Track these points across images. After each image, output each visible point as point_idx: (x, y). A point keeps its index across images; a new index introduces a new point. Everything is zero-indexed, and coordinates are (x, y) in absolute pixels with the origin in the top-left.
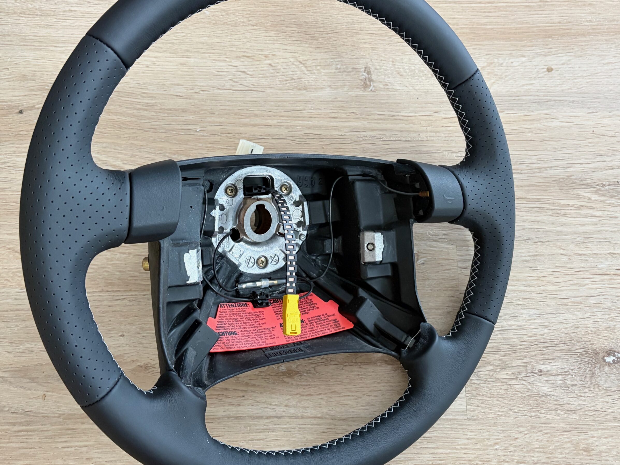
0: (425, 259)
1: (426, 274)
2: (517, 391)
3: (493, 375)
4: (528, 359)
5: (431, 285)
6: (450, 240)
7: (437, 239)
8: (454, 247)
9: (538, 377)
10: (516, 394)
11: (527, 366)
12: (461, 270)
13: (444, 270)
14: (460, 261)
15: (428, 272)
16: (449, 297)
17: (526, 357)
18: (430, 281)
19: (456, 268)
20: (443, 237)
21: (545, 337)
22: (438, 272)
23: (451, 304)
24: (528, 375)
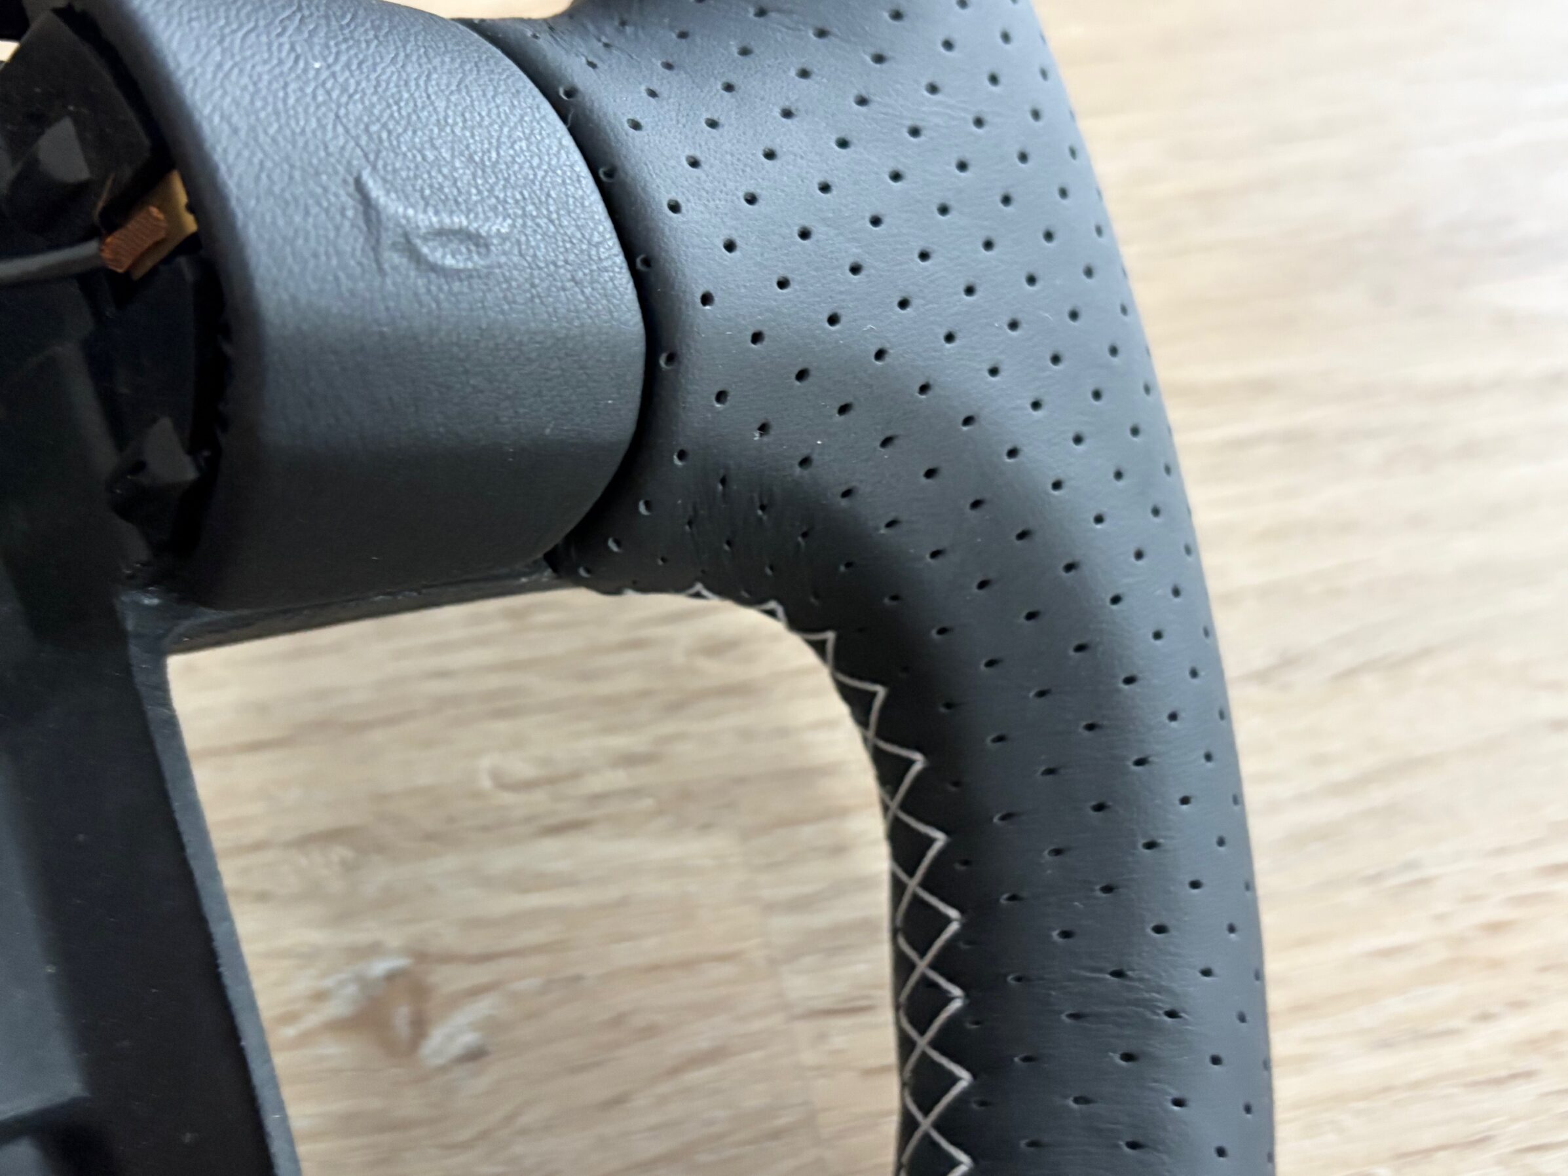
0: (483, 1007)
1: (519, 1146)
6: (685, 794)
7: (567, 811)
8: (720, 843)
13: (673, 1073)
14: (793, 954)
15: (528, 1117)
19: (774, 1020)
20: (619, 778)
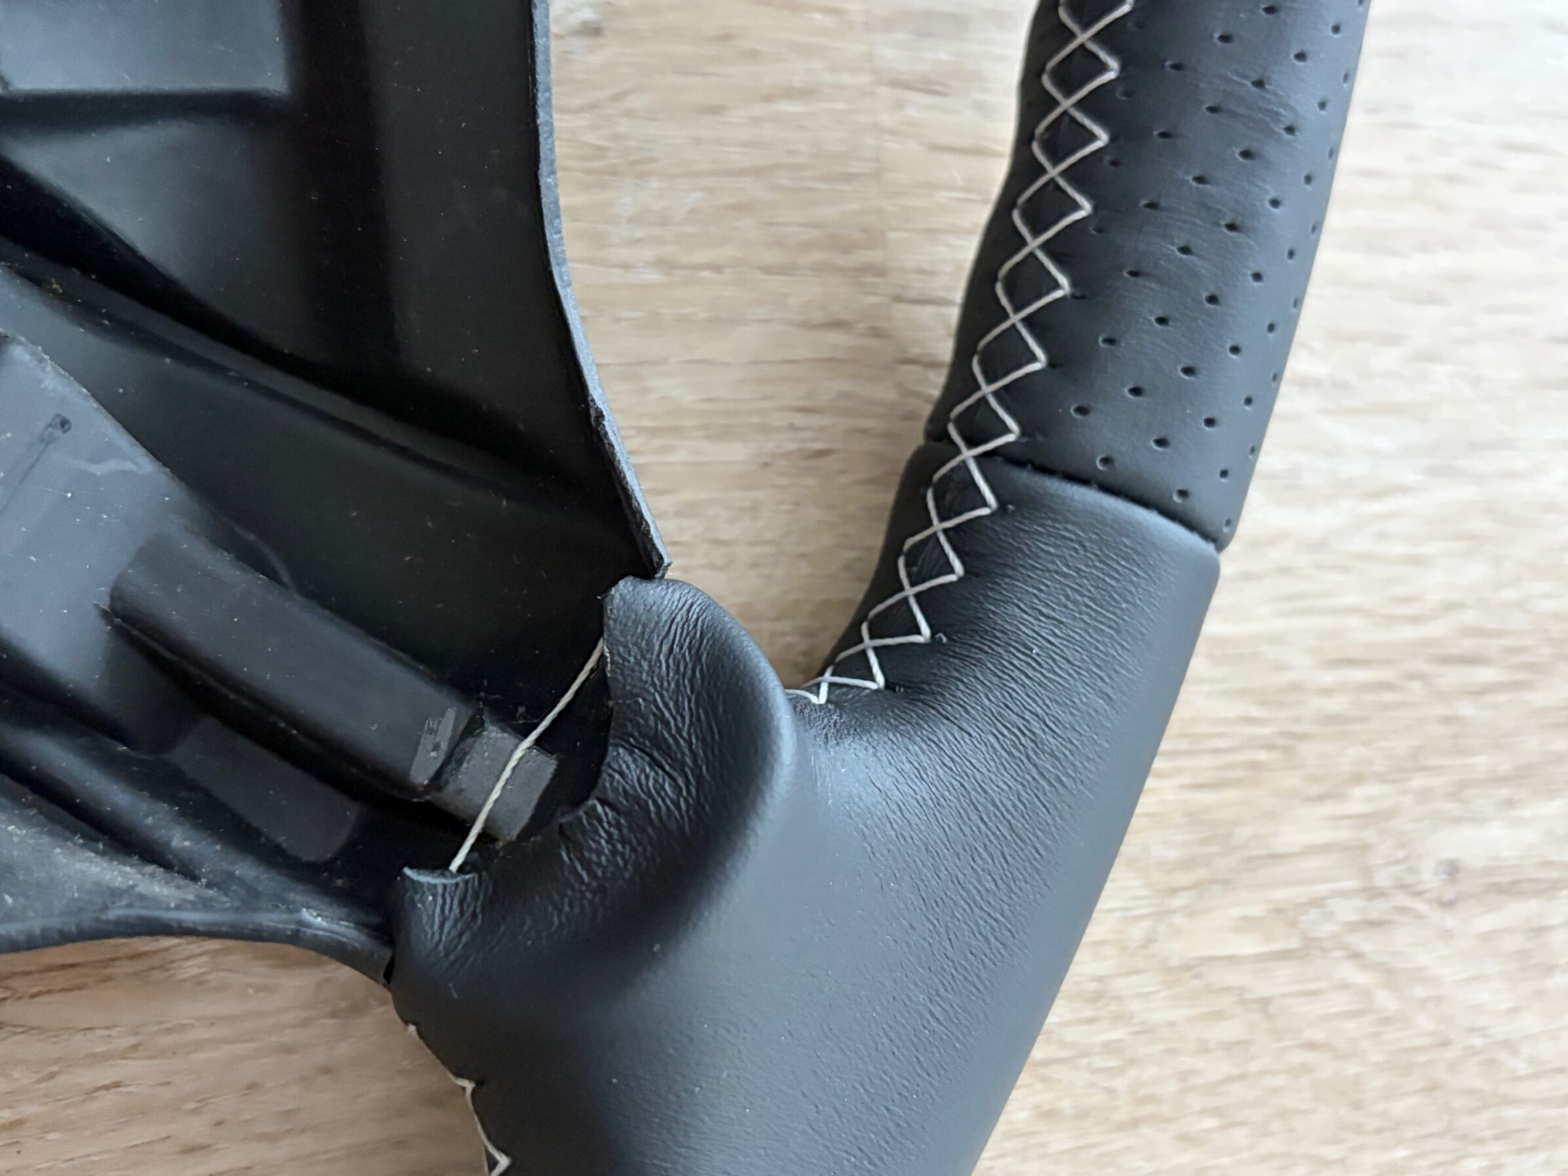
1: (624, 126)
2: (1311, 1046)
3: (1149, 941)
4: (1372, 789)
5: (664, 222)
9: (1435, 915)
10: (1306, 1069)
11: (1366, 847)
12: (900, 105)
13: (768, 98)
15: (633, 102)
16: (809, 326)
17: (1358, 779)
18: (655, 184)
21: (1469, 617)
22: (715, 110)
23: (831, 387)
24: (1377, 909)
